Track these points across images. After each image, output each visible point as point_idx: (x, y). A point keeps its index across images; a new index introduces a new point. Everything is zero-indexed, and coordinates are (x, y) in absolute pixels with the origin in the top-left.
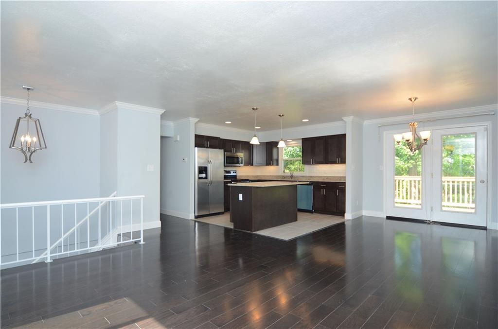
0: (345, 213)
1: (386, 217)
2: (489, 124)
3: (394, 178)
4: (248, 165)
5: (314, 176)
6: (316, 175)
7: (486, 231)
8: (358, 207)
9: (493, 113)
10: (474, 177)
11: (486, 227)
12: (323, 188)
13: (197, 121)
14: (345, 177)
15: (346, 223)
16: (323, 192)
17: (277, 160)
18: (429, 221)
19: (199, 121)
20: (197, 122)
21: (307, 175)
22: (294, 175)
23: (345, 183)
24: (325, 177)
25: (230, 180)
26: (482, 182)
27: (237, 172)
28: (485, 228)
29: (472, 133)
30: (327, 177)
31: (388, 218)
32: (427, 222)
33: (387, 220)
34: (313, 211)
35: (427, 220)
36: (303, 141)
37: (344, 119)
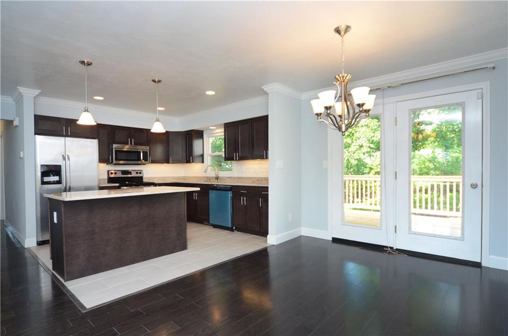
0: (268, 234)
1: (331, 239)
2: (486, 86)
3: (342, 178)
4: (164, 163)
5: (246, 178)
7: (479, 269)
8: (292, 224)
9: (492, 65)
10: (461, 177)
11: (480, 263)
12: (243, 195)
13: (38, 93)
15: (269, 250)
16: (243, 201)
17: (202, 156)
18: (392, 248)
19: (39, 95)
20: (38, 95)
21: (235, 176)
22: (220, 176)
25: (118, 185)
26: (474, 186)
27: (144, 172)
28: (477, 265)
29: (457, 104)
31: (335, 240)
32: (387, 250)
33: (333, 244)
34: (234, 228)
35: (387, 247)
36: (225, 128)
37: (264, 89)
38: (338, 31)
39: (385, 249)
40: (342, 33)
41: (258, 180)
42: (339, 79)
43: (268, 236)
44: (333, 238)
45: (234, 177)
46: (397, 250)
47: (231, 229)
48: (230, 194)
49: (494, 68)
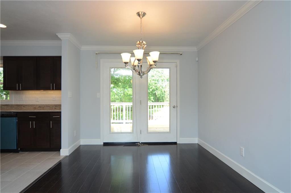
1: (102, 144)
2: (178, 62)
3: (110, 104)
5: (26, 105)
6: (25, 104)
7: (176, 145)
8: (76, 137)
12: (32, 120)
14: (60, 106)
16: (32, 125)
18: (139, 142)
21: (14, 104)
23: (61, 112)
24: (37, 105)
26: (174, 107)
28: (175, 143)
30: (40, 106)
31: (106, 144)
32: (138, 144)
33: (104, 147)
34: (19, 149)
35: (137, 143)
36: (3, 60)
37: (58, 35)
38: (139, 14)
39: (136, 144)
40: (141, 17)
41: (40, 107)
42: (141, 43)
43: (61, 150)
44: (104, 143)
45: (12, 105)
46: (141, 143)
47: (16, 151)
48: (15, 120)
49: (181, 54)
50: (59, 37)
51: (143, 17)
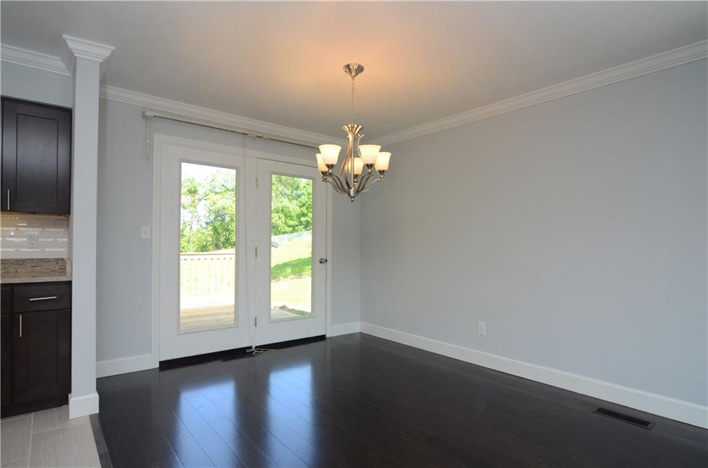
1: (157, 366)
11: (325, 336)
18: (252, 347)
26: (322, 261)
32: (253, 351)
33: (162, 373)
37: (67, 40)
40: (353, 74)
44: (161, 363)
50: (69, 46)
51: (356, 75)
